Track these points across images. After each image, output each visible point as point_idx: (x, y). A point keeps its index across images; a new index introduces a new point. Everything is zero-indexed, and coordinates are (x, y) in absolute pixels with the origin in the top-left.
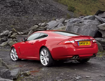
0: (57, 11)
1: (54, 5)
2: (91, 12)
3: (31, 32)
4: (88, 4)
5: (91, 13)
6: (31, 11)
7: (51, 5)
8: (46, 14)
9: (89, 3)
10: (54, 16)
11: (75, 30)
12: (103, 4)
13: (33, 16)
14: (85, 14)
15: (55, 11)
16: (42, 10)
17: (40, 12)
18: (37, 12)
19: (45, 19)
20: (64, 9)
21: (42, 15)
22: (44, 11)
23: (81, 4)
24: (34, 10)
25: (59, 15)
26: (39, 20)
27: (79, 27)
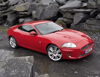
11: (40, 10)
27: (43, 8)
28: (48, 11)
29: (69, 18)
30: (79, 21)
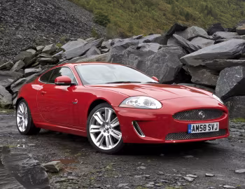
0: (71, 23)
1: (64, 7)
2: (142, 28)
3: (18, 65)
4: (136, 11)
5: (141, 30)
6: (12, 17)
7: (58, 8)
8: (46, 27)
9: (138, 9)
10: (64, 31)
12: (164, 15)
13: (17, 29)
14: (130, 32)
15: (67, 22)
16: (36, 17)
17: (33, 21)
18: (26, 21)
19: (44, 38)
20: (85, 18)
21: (38, 27)
22: (41, 20)
23: (120, 11)
24: (18, 16)
25: (74, 30)
26: (29, 39)
27: (139, 59)
28: (151, 65)
29: (206, 83)
30: (229, 89)
